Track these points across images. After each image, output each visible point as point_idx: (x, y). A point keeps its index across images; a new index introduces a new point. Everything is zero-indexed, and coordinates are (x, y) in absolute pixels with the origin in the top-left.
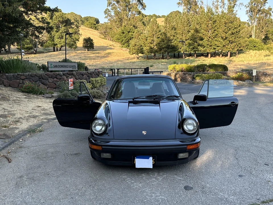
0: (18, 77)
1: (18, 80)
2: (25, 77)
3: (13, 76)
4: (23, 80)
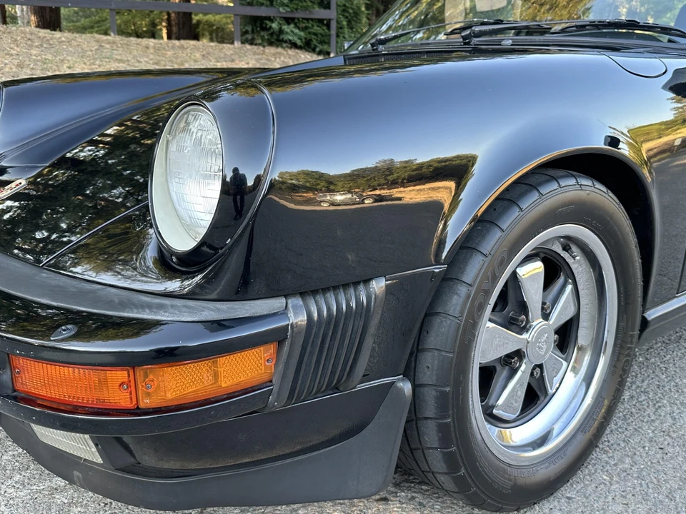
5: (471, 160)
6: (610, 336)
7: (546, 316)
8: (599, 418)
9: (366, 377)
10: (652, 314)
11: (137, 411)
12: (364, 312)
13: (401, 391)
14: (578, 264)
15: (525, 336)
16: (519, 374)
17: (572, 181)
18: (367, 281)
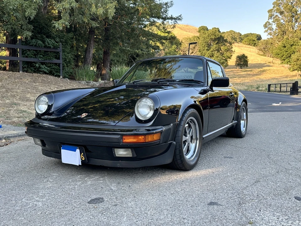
5: (180, 106)
6: (198, 137)
7: (189, 134)
9: (170, 141)
10: (204, 136)
11: (145, 142)
12: (170, 129)
13: (174, 144)
14: (192, 125)
15: (187, 137)
16: (186, 145)
17: (192, 109)
18: (170, 124)
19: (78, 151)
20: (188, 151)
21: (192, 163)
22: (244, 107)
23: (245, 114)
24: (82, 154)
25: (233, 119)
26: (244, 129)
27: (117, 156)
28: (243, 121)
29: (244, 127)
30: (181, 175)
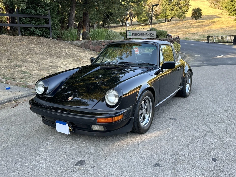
0: (100, 44)
1: (100, 46)
2: (105, 44)
3: (97, 42)
4: (103, 45)
6: (151, 109)
7: (144, 108)
8: (151, 121)
9: (130, 117)
10: (156, 106)
11: (113, 122)
12: (130, 110)
13: (133, 118)
14: (147, 101)
15: (143, 111)
16: (142, 116)
17: (147, 91)
18: (130, 106)
19: (67, 125)
20: (144, 119)
21: (146, 128)
22: (189, 75)
23: (190, 79)
24: (70, 127)
25: (180, 85)
26: (189, 90)
27: (94, 130)
28: (189, 85)
29: (189, 89)
30: (138, 138)
